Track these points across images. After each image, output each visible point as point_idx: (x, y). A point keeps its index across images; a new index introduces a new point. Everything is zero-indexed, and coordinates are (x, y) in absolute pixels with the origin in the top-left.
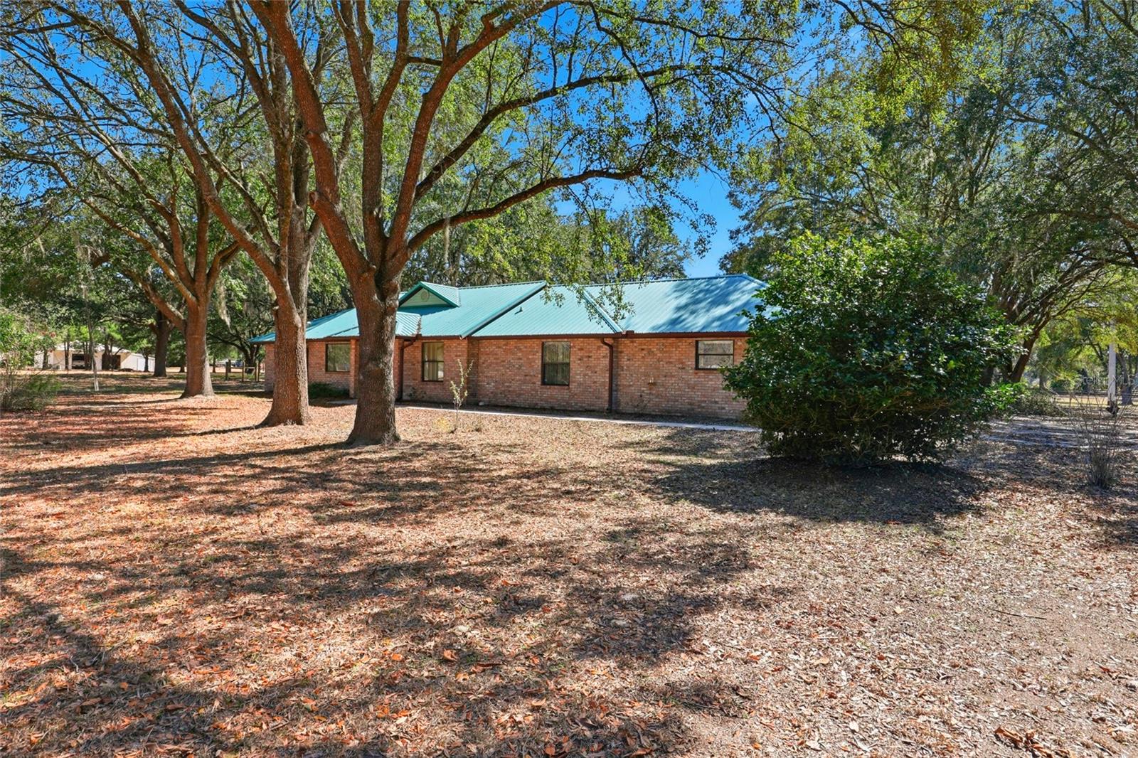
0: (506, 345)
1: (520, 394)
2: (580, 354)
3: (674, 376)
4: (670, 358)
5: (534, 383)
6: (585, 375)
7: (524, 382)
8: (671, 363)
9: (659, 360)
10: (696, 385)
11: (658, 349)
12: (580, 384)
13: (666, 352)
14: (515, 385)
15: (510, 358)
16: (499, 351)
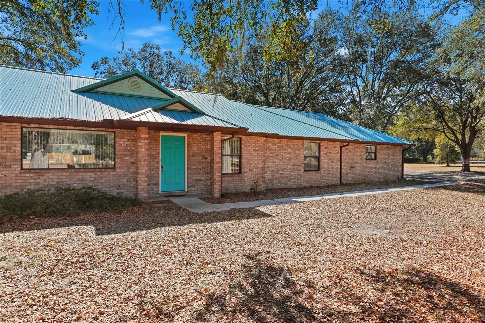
0: (279, 143)
1: (291, 179)
2: (326, 151)
3: (358, 163)
4: (357, 153)
5: (299, 170)
6: (328, 164)
7: (293, 170)
8: (358, 156)
9: (353, 155)
10: (366, 167)
11: (353, 149)
12: (326, 169)
13: (356, 151)
14: (286, 173)
15: (283, 152)
16: (274, 147)
